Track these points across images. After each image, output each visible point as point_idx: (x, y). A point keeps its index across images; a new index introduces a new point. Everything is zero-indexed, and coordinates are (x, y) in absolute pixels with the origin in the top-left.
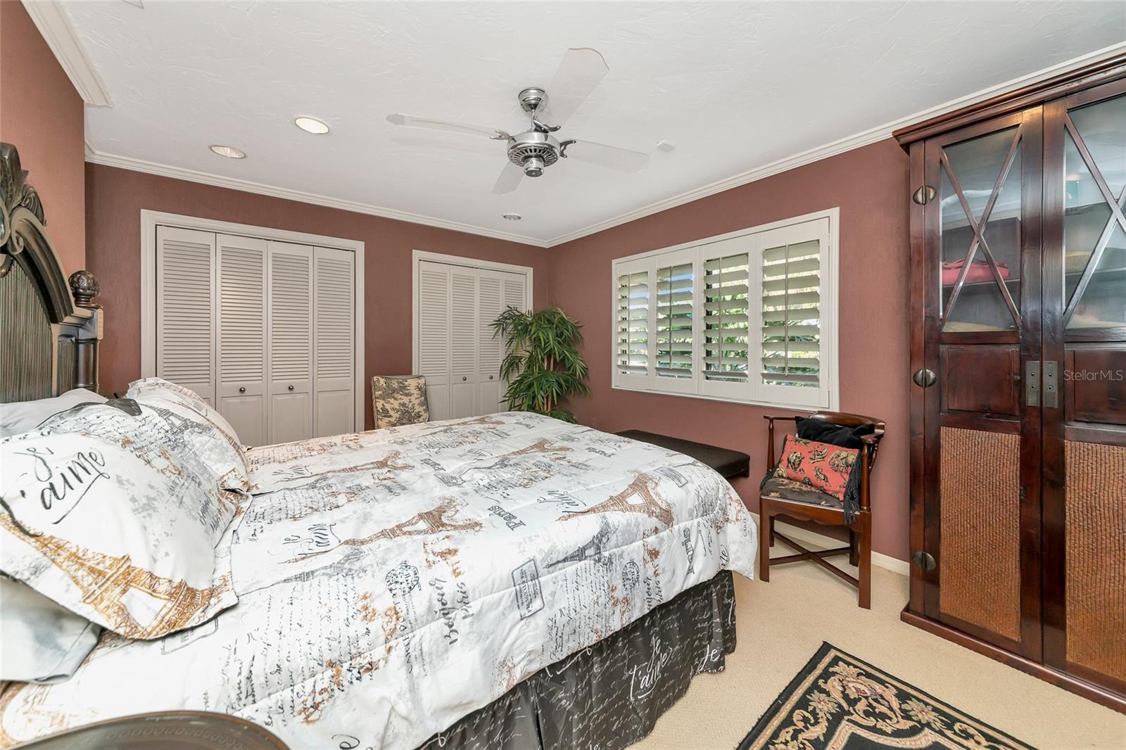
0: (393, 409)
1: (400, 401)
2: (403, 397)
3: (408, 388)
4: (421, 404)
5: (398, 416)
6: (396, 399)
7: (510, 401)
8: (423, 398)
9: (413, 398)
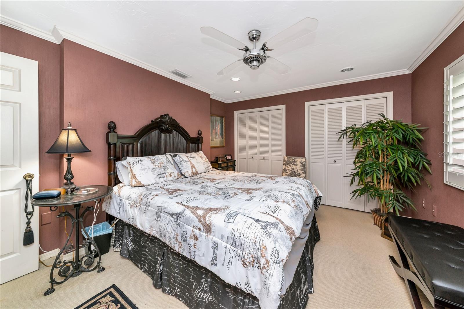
0: (288, 170)
1: (292, 167)
2: (293, 165)
3: (296, 162)
4: (301, 170)
5: (290, 173)
6: (290, 166)
7: (352, 177)
8: (303, 167)
9: (298, 167)
